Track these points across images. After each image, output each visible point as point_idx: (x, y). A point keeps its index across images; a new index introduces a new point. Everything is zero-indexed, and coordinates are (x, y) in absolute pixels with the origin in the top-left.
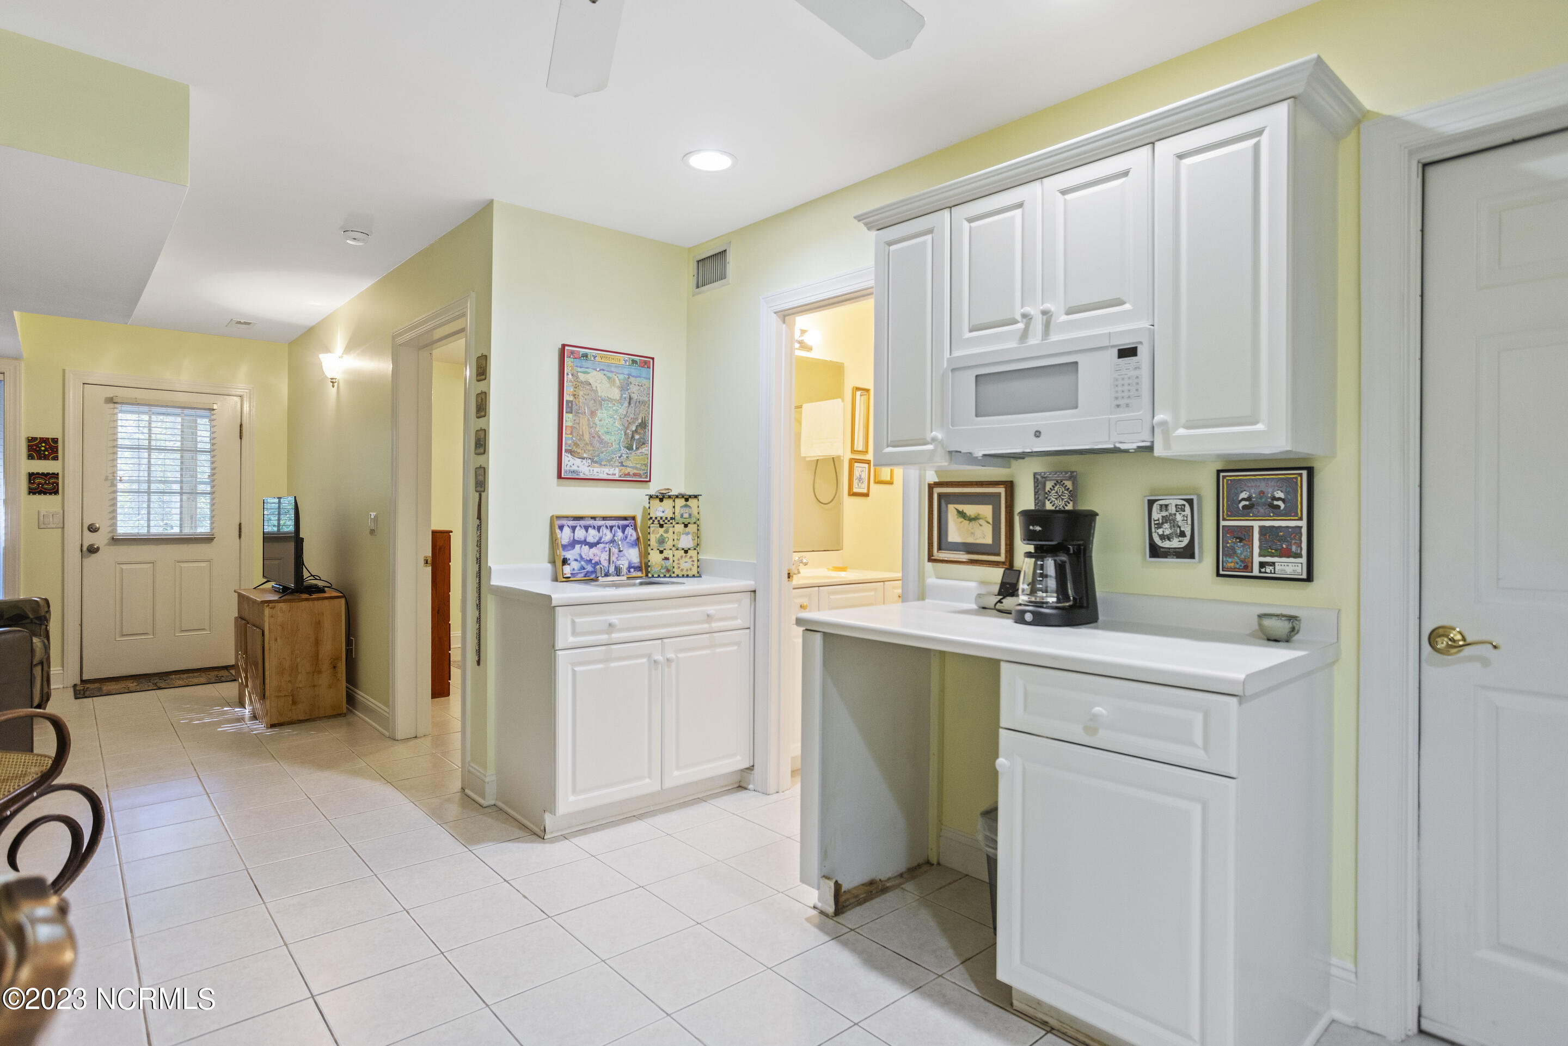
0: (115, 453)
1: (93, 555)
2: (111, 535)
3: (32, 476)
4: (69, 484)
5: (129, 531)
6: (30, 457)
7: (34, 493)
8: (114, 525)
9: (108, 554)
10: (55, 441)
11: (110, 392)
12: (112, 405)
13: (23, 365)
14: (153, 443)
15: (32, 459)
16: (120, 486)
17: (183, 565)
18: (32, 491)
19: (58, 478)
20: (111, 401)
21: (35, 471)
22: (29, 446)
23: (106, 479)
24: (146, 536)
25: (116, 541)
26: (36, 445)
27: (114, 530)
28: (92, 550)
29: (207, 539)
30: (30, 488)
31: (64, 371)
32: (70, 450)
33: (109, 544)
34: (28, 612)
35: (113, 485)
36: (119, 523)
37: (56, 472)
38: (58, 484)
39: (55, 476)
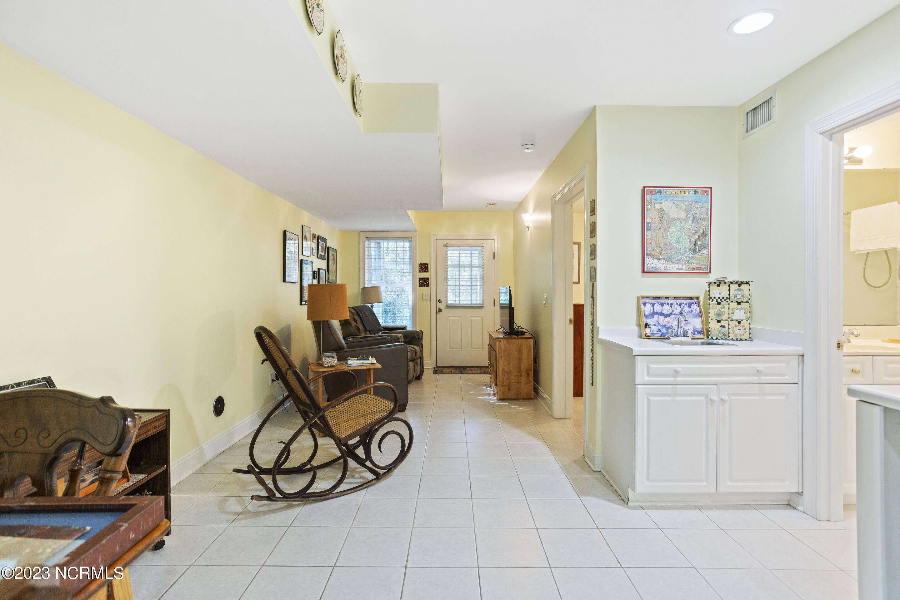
0: (447, 268)
1: (440, 313)
2: (446, 304)
3: (420, 279)
4: (432, 282)
5: (454, 302)
6: (420, 271)
7: (421, 287)
8: (447, 300)
9: (445, 312)
10: (427, 264)
11: (445, 242)
12: (446, 248)
13: (417, 233)
14: (461, 263)
15: (421, 272)
16: (449, 283)
17: (472, 318)
18: (421, 286)
19: (428, 280)
20: (445, 246)
21: (421, 277)
22: (419, 267)
23: (444, 280)
24: (458, 305)
25: (448, 307)
26: (422, 266)
27: (447, 302)
28: (440, 310)
29: (481, 307)
30: (420, 284)
31: (430, 234)
32: (432, 268)
33: (444, 309)
35: (447, 282)
36: (449, 299)
37: (428, 277)
38: (428, 283)
39: (427, 279)
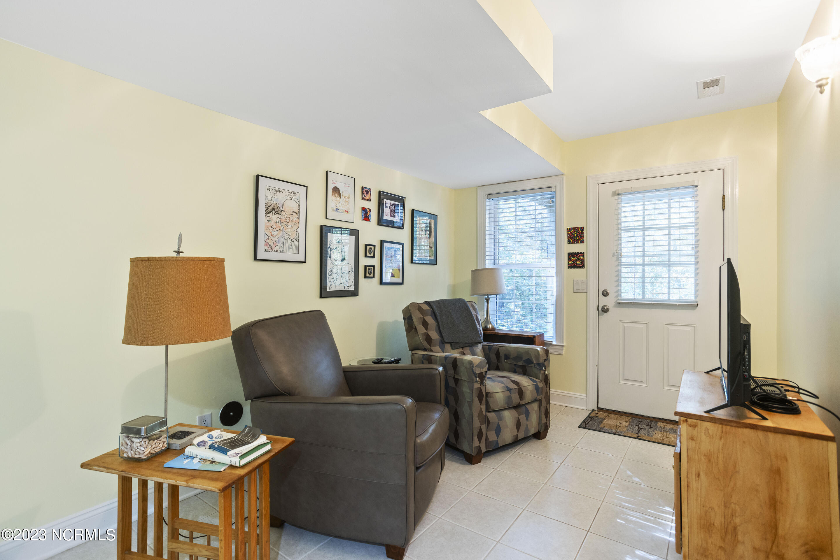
0: (619, 234)
1: (605, 314)
2: (616, 299)
3: (570, 255)
4: (590, 260)
5: (631, 296)
6: (569, 242)
7: (571, 268)
8: (618, 291)
9: (614, 312)
10: (582, 229)
11: (614, 187)
12: (616, 197)
13: (565, 177)
14: (647, 223)
15: (570, 243)
16: (623, 260)
17: (670, 327)
18: (570, 266)
19: (584, 256)
20: (616, 194)
21: (571, 252)
22: (568, 234)
23: (613, 255)
24: (642, 300)
25: (620, 304)
26: (572, 233)
27: (618, 295)
28: (605, 310)
29: (693, 306)
30: (569, 264)
31: (587, 176)
32: (590, 235)
33: (614, 306)
34: (533, 358)
35: (618, 259)
36: (622, 291)
37: (583, 252)
38: (584, 261)
39: (582, 254)
